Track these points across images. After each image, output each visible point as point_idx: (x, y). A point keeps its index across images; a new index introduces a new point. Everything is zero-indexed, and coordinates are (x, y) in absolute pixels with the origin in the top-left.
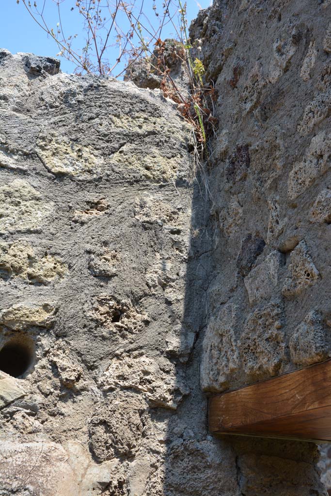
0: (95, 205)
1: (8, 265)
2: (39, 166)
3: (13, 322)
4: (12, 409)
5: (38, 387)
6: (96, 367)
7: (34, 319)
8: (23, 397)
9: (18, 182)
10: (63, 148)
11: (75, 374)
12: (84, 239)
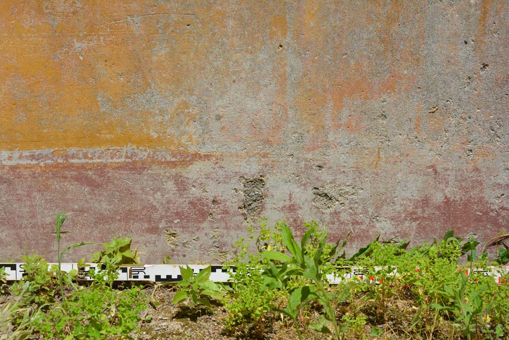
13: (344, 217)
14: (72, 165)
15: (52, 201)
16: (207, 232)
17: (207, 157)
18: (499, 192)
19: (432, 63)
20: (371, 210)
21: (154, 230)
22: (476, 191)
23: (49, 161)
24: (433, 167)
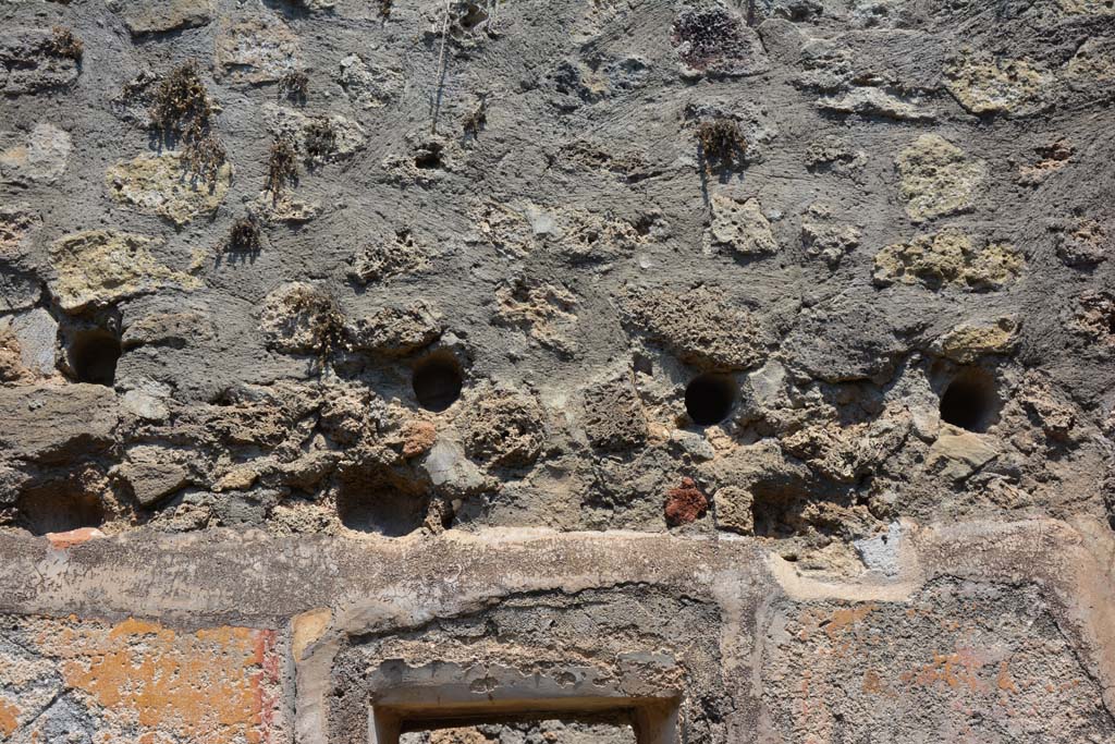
0: (1048, 153)
1: (936, 269)
2: (952, 107)
3: (958, 352)
4: (984, 475)
5: (1013, 442)
6: (1097, 405)
7: (988, 344)
8: (996, 458)
9: (926, 139)
10: (984, 69)
11: (1067, 417)
12: (1041, 211)
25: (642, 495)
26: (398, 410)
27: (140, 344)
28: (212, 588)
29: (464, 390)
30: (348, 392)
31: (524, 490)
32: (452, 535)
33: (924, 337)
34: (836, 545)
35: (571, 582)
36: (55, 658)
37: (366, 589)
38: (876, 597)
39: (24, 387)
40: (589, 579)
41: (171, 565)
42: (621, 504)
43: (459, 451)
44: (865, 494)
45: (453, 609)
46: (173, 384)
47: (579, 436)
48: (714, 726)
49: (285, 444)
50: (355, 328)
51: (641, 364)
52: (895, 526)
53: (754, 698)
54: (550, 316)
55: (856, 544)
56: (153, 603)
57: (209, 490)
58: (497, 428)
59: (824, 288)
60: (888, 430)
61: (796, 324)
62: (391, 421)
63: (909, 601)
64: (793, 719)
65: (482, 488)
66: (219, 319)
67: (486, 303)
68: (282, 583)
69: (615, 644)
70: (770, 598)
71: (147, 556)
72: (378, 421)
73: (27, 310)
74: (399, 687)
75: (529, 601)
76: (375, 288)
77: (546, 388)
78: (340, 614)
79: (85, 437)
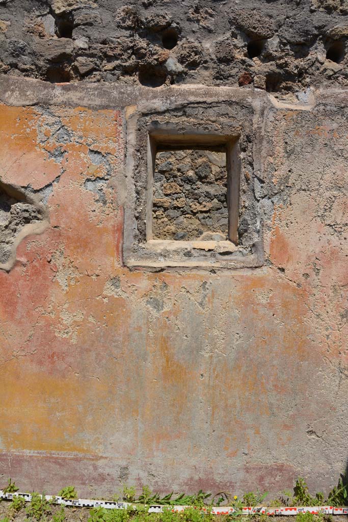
13: (160, 483)
14: (53, 457)
15: (44, 470)
16: (105, 486)
17: (106, 458)
18: (220, 476)
19: (194, 429)
20: (170, 482)
21: (84, 484)
22: (211, 476)
23: (44, 455)
24: (194, 466)
25: (232, 76)
26: (158, 48)
27: (79, 25)
28: (102, 98)
29: (178, 42)
30: (142, 42)
31: (196, 73)
32: (173, 86)
33: (324, 30)
34: (290, 94)
35: (209, 100)
36: (59, 117)
37: (147, 100)
38: (300, 109)
39: (46, 38)
40: (215, 99)
41: (90, 92)
42: (225, 79)
43: (176, 60)
44: (300, 79)
45: (173, 107)
46: (89, 38)
47: (213, 57)
48: (249, 144)
49: (123, 57)
50: (145, 20)
51: (234, 35)
52: (309, 89)
53: (262, 136)
54: (206, 18)
55: (296, 93)
56: (85, 102)
57: (101, 71)
58: (188, 53)
59: (294, 12)
60: (309, 59)
61: (284, 24)
62: (155, 52)
63: (311, 111)
64: (273, 142)
65: (183, 72)
66: (103, 17)
67: (186, 13)
68: (122, 97)
69: (221, 119)
70: (269, 107)
71: (83, 89)
72: (151, 51)
73: (46, 15)
74: (156, 129)
75: (196, 105)
76: (151, 8)
77: (204, 41)
78: (139, 107)
79: (64, 53)
